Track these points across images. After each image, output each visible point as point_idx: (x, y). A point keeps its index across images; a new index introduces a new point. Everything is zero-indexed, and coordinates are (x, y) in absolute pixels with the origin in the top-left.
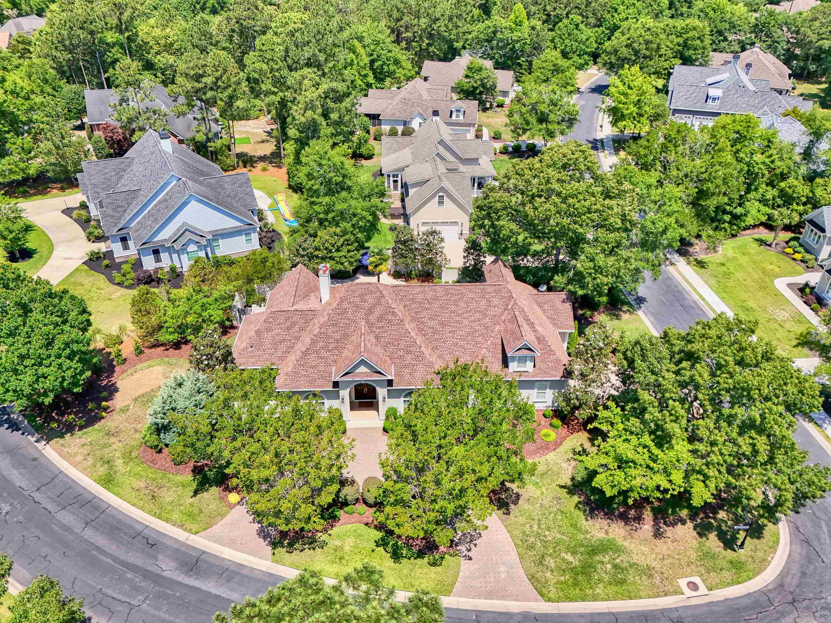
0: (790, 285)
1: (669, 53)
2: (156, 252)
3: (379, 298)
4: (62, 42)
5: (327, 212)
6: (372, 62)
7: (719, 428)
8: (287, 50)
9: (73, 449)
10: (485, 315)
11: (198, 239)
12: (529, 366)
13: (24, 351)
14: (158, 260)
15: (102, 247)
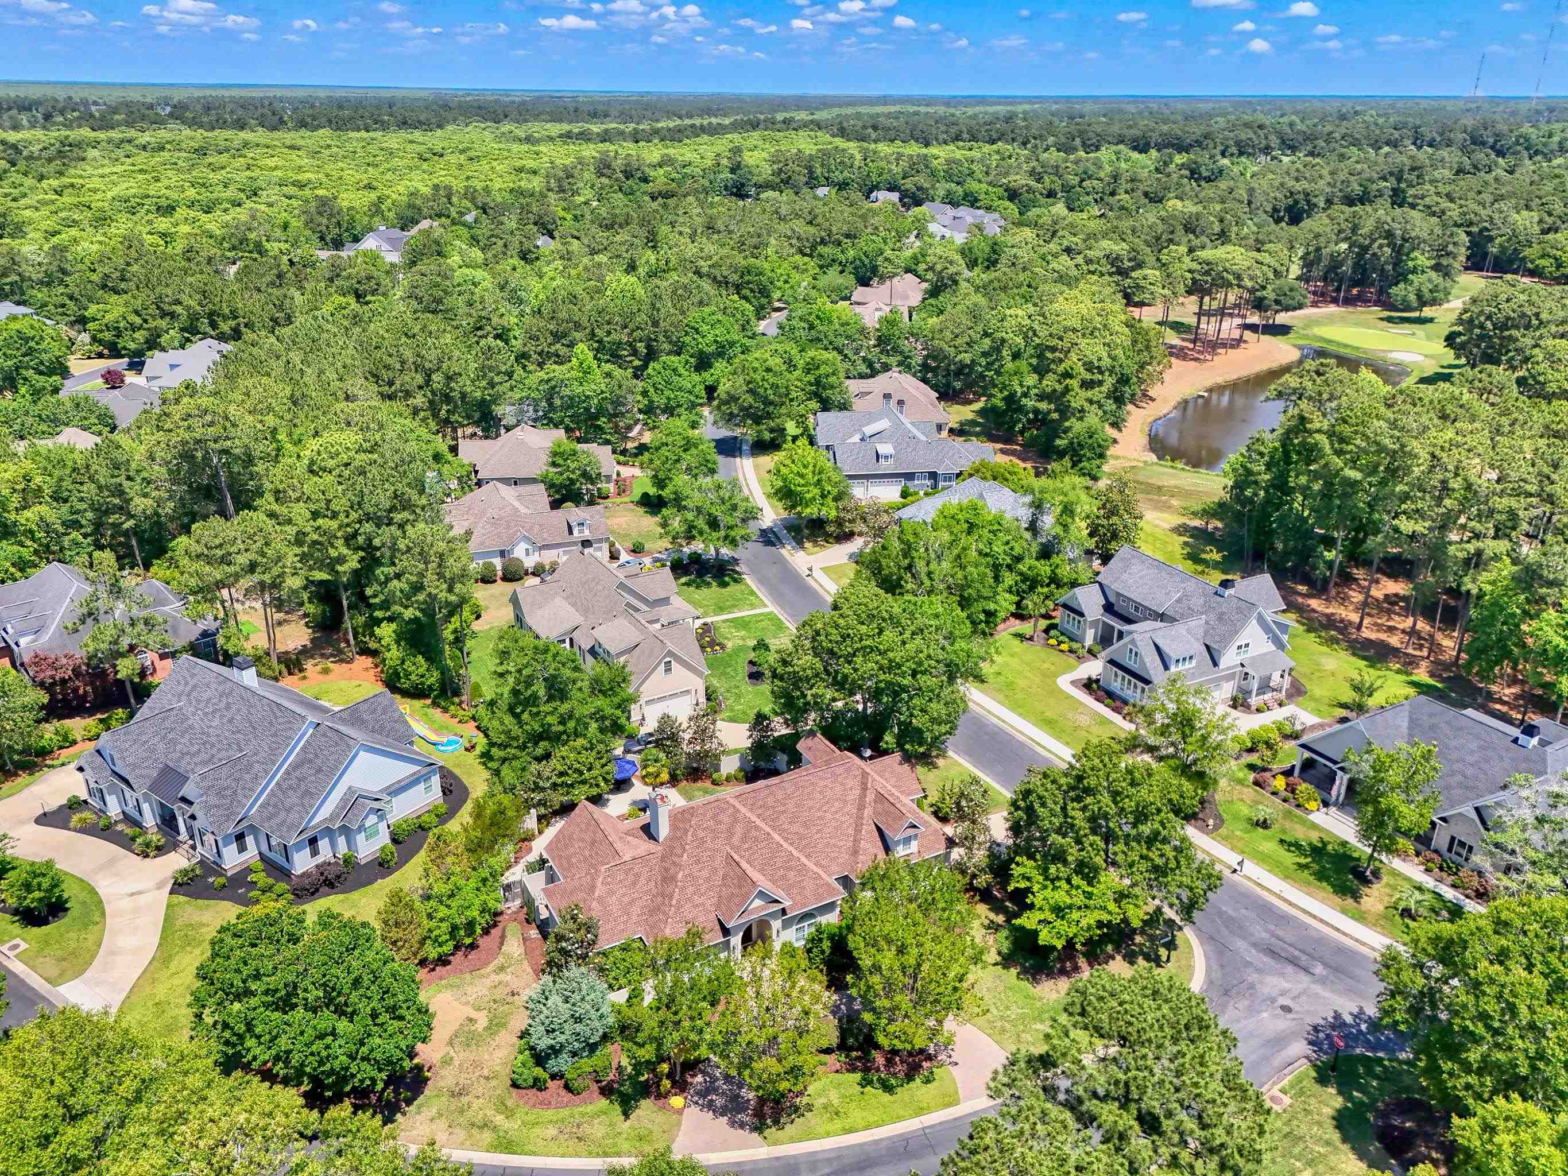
0: (1073, 683)
2: (313, 841)
3: (733, 815)
7: (1132, 849)
12: (914, 846)
15: (178, 860)
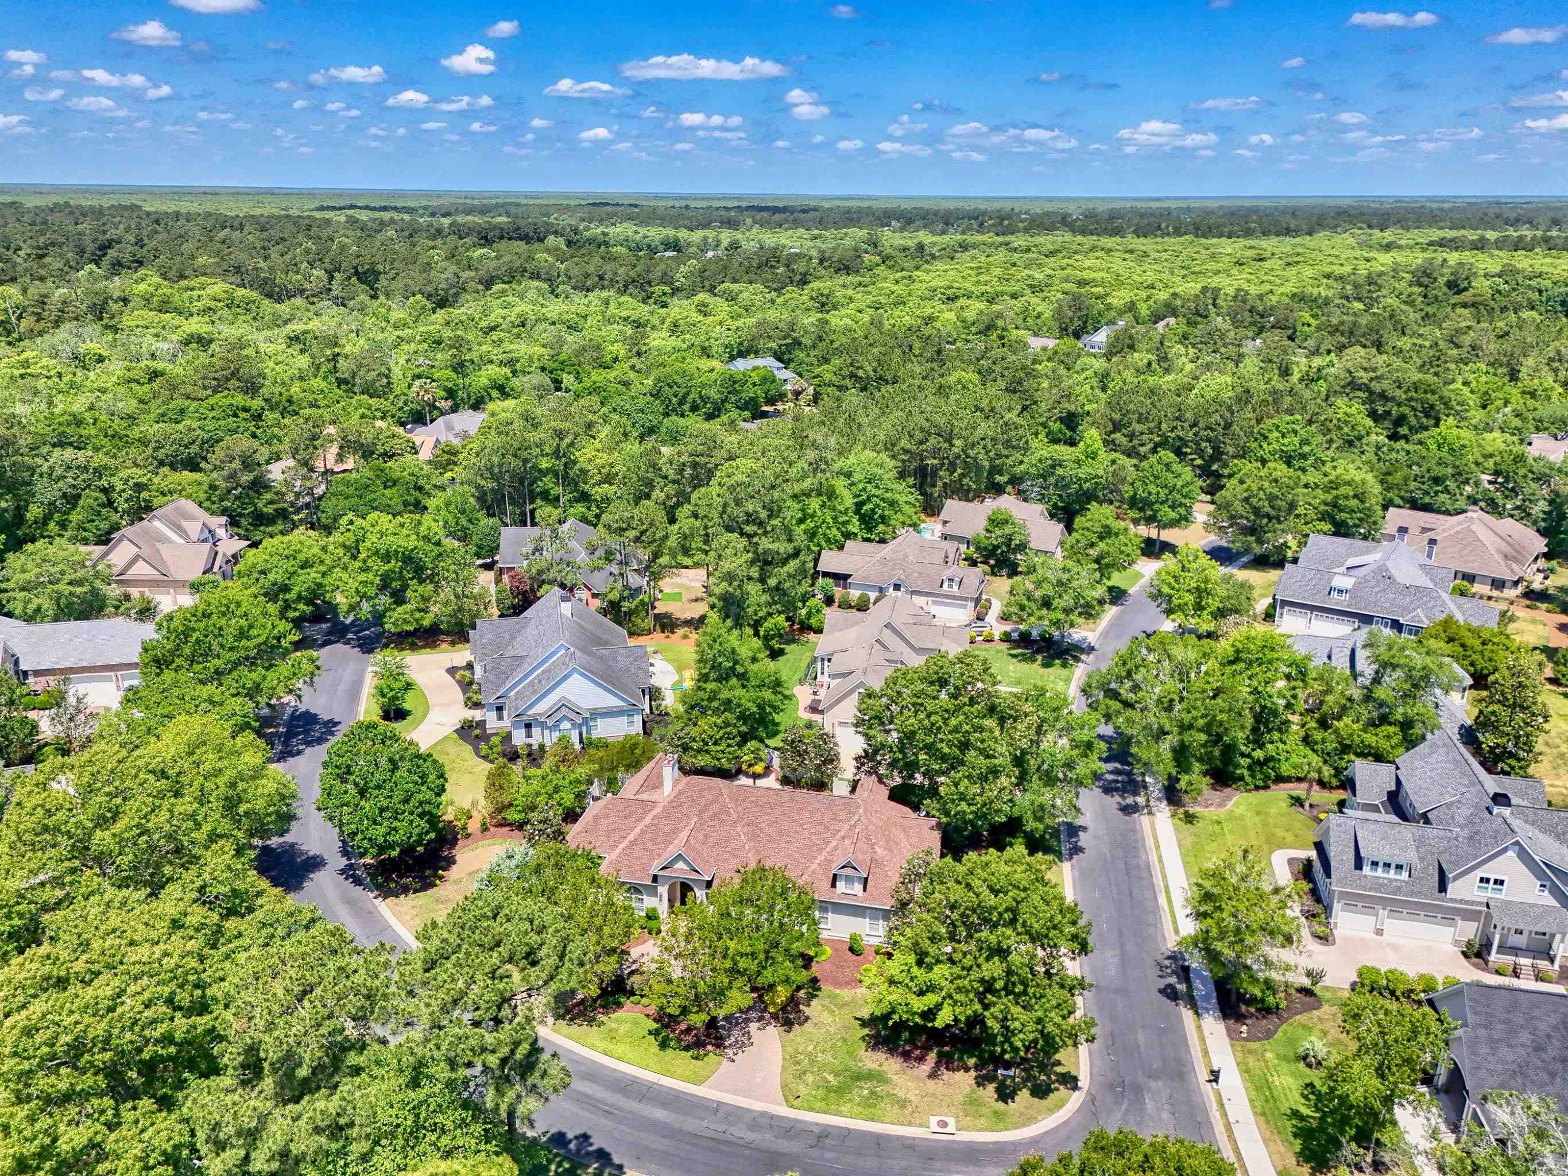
0: (1291, 860)
1: (1312, 514)
2: (528, 726)
4: (490, 470)
5: (710, 700)
6: (859, 505)
8: (725, 505)
9: (404, 909)
10: (827, 829)
11: (573, 716)
12: (858, 888)
13: (385, 803)
14: (529, 735)
15: (477, 715)
